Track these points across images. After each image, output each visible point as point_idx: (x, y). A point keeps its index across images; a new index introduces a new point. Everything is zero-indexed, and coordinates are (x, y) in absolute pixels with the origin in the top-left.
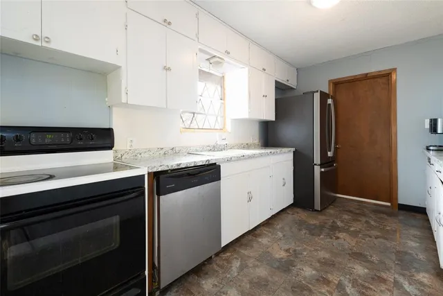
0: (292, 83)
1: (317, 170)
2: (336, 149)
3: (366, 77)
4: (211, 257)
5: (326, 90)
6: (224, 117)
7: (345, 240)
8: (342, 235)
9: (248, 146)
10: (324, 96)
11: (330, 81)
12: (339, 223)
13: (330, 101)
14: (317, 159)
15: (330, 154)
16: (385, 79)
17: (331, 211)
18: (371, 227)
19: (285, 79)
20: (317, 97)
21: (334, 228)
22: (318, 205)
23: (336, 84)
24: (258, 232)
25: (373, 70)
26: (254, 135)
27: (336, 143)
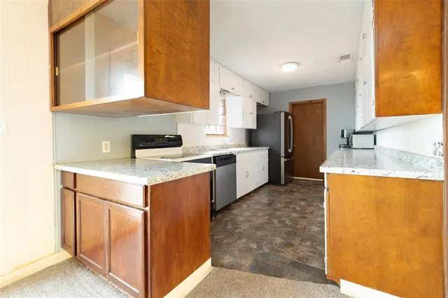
0: (266, 103)
1: (283, 160)
2: (293, 147)
3: (310, 102)
4: (230, 204)
5: (288, 111)
6: (225, 126)
7: (297, 195)
8: (295, 194)
9: (239, 146)
10: (287, 114)
11: (290, 103)
12: (295, 190)
13: (290, 117)
14: (283, 154)
15: (290, 151)
16: (321, 104)
17: (290, 185)
18: (311, 190)
19: (262, 101)
20: (283, 115)
21: (292, 191)
22: (283, 182)
23: (294, 105)
24: (251, 195)
25: (316, 99)
26: (242, 138)
27: (293, 144)
